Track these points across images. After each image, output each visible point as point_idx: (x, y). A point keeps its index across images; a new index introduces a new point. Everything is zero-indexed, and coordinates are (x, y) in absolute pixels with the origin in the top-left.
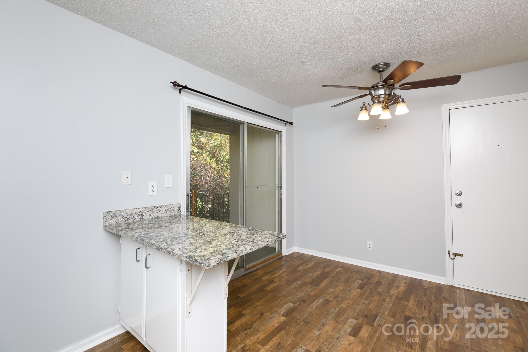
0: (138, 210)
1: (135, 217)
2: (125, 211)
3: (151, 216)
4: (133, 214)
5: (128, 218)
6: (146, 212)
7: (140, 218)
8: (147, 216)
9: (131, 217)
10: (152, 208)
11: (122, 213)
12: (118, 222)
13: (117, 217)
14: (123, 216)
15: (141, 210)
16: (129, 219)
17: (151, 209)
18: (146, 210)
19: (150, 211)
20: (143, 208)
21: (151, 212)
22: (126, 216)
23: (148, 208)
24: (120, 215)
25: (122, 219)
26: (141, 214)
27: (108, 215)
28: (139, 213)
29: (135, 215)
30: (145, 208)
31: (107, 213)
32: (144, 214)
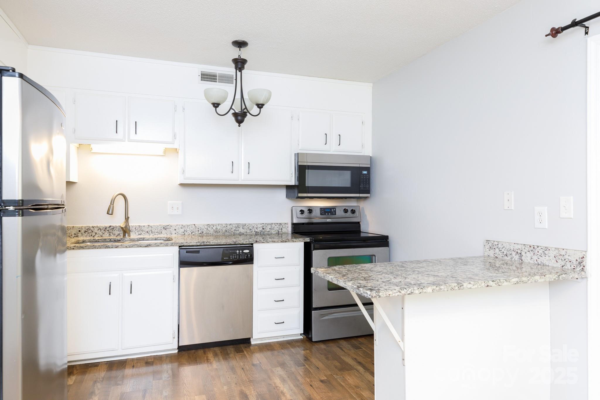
0: (517, 247)
1: (513, 255)
2: (502, 243)
3: (533, 260)
4: (510, 250)
5: (505, 253)
6: (526, 251)
7: (518, 257)
8: (527, 258)
9: (508, 253)
10: (534, 248)
11: (500, 246)
12: (496, 256)
13: (495, 249)
14: (500, 250)
15: (519, 247)
16: (506, 255)
17: (533, 248)
18: (526, 248)
19: (531, 251)
20: (523, 245)
21: (532, 253)
22: (503, 250)
23: (529, 246)
24: (497, 248)
25: (500, 252)
26: (520, 253)
27: (487, 244)
28: (517, 251)
29: (513, 252)
30: (524, 245)
31: (486, 242)
32: (523, 253)
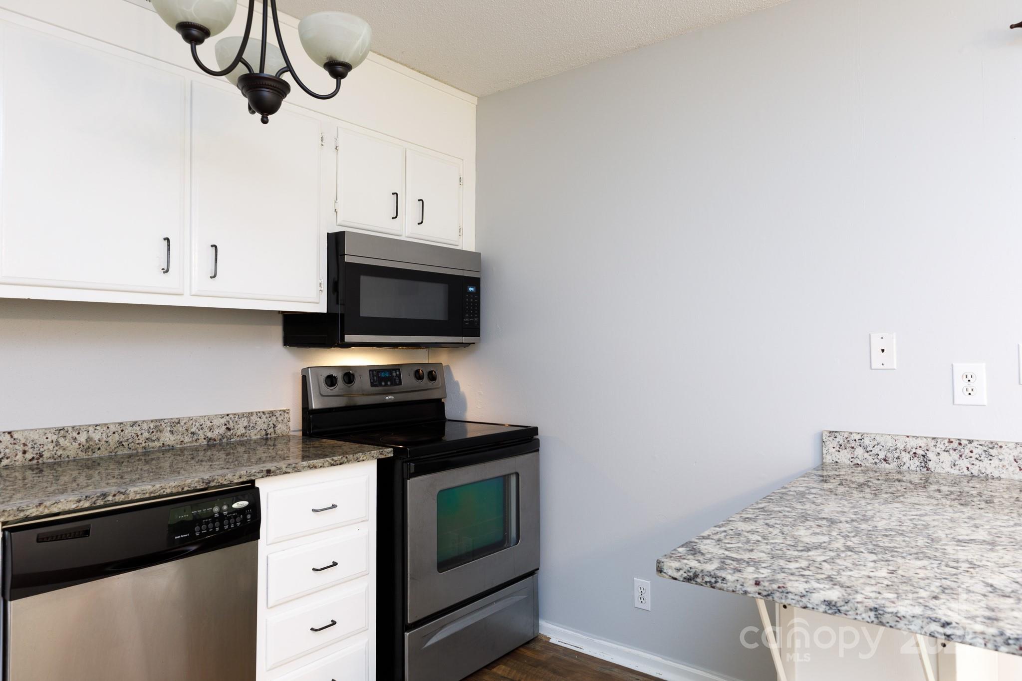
0: (912, 443)
1: (904, 460)
2: (873, 436)
3: (957, 467)
4: (896, 449)
5: (882, 456)
6: (938, 450)
7: (919, 464)
8: (942, 464)
9: (889, 455)
10: (960, 444)
11: (867, 441)
12: (856, 462)
13: (853, 448)
14: (869, 449)
15: (921, 443)
16: (885, 460)
17: (957, 446)
18: (938, 445)
19: (951, 451)
20: (929, 440)
21: (955, 455)
22: (876, 450)
23: (946, 441)
24: (860, 445)
25: (866, 455)
26: (923, 455)
27: (831, 439)
28: (914, 451)
29: (903, 453)
30: (934, 438)
31: (828, 435)
32: (931, 455)
